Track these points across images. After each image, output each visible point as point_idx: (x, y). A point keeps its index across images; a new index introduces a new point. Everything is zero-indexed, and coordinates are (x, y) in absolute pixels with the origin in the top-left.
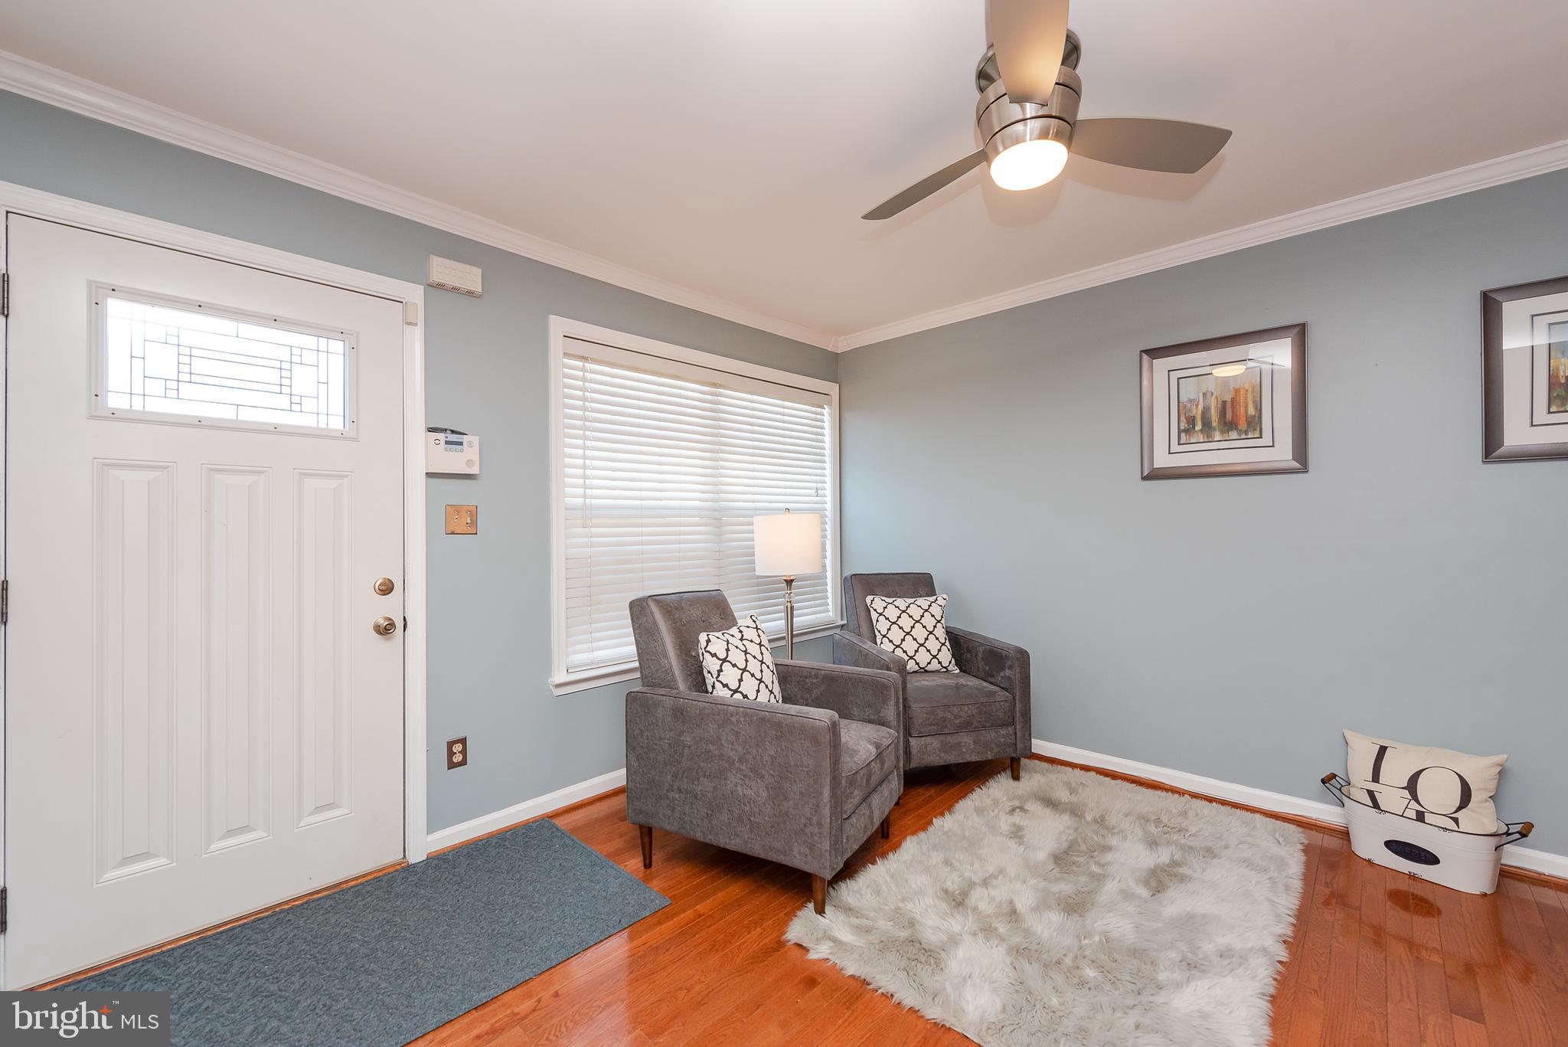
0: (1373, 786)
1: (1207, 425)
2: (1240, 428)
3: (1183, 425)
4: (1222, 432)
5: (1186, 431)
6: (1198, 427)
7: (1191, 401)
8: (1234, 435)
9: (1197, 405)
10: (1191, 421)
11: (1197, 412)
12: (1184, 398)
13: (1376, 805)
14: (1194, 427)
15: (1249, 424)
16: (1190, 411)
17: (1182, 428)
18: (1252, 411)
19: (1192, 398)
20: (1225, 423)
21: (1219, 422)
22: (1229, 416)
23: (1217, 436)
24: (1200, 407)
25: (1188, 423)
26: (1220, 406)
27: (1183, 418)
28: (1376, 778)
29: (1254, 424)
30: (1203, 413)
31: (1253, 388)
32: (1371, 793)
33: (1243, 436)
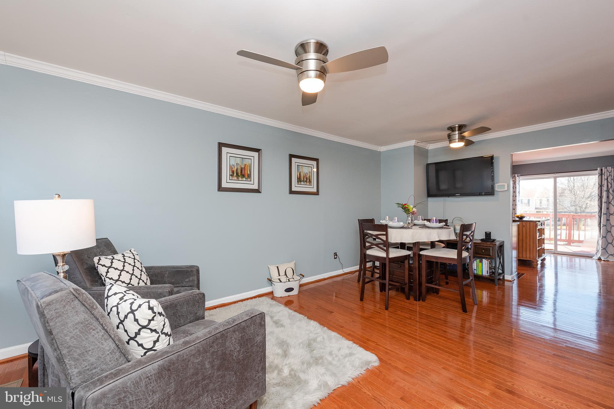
0: (279, 277)
1: (237, 174)
2: (246, 177)
3: (231, 173)
4: (241, 178)
5: (231, 175)
6: (235, 175)
7: (233, 165)
8: (244, 179)
9: (235, 167)
10: (233, 172)
11: (235, 169)
12: (231, 164)
13: (281, 282)
14: (234, 175)
15: (248, 176)
16: (233, 169)
17: (230, 174)
18: (249, 173)
19: (233, 164)
20: (242, 175)
21: (241, 175)
22: (243, 173)
23: (240, 178)
24: (236, 168)
25: (232, 172)
26: (241, 168)
27: (231, 171)
28: (279, 275)
29: (249, 176)
30: (236, 170)
31: (249, 165)
32: (279, 279)
33: (247, 180)
